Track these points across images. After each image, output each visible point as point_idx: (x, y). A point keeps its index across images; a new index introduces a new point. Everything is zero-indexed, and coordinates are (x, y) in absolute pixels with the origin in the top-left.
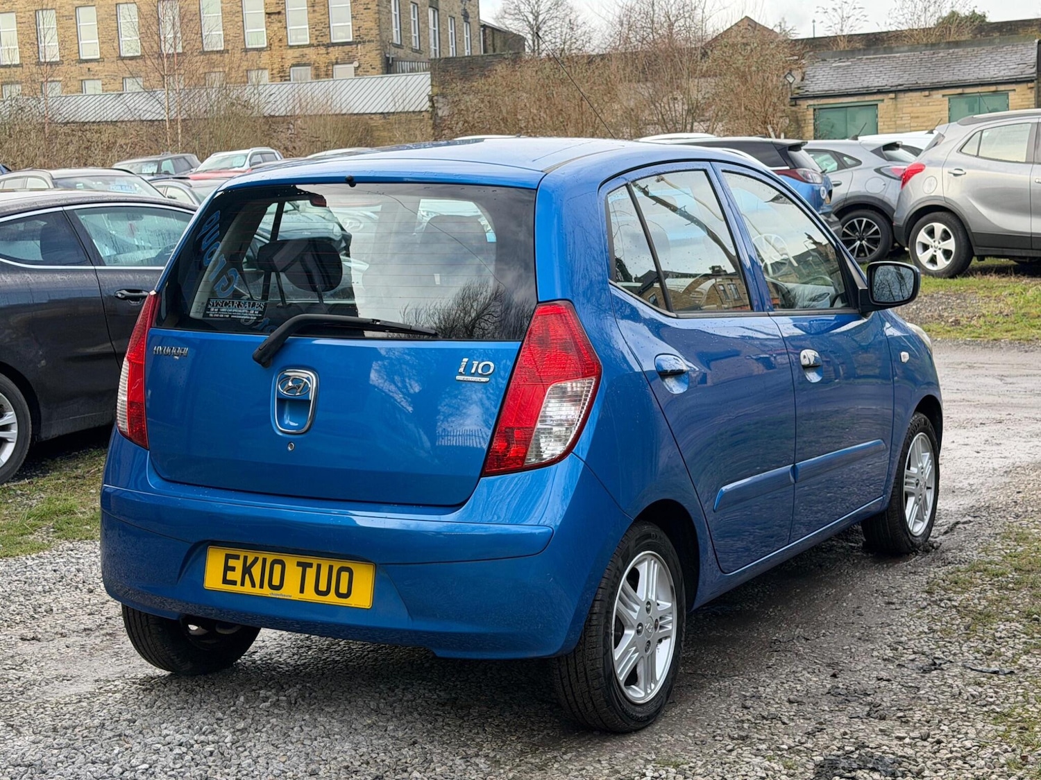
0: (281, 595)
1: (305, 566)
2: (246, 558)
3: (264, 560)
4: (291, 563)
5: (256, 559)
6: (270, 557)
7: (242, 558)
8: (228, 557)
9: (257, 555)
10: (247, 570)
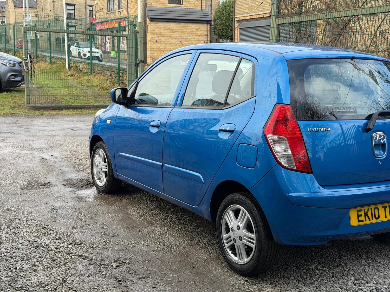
0: (380, 221)
1: (385, 207)
2: (364, 210)
3: (371, 209)
4: (380, 207)
5: (368, 209)
6: (373, 207)
7: (363, 210)
8: (358, 211)
9: (368, 208)
10: (366, 215)
